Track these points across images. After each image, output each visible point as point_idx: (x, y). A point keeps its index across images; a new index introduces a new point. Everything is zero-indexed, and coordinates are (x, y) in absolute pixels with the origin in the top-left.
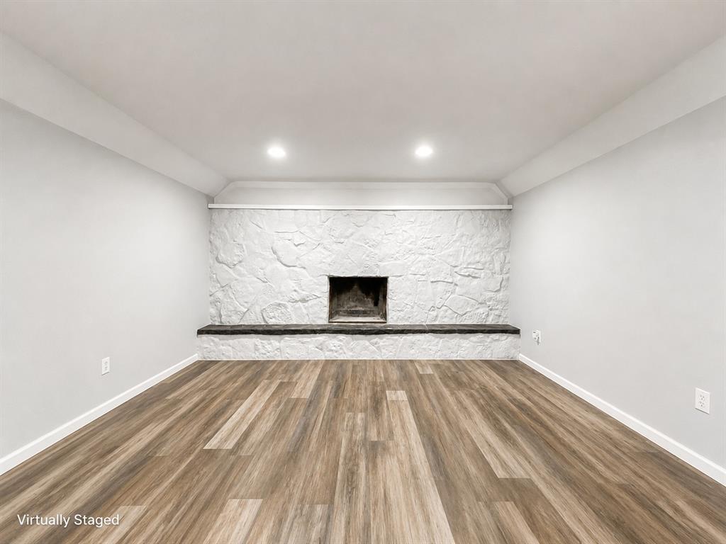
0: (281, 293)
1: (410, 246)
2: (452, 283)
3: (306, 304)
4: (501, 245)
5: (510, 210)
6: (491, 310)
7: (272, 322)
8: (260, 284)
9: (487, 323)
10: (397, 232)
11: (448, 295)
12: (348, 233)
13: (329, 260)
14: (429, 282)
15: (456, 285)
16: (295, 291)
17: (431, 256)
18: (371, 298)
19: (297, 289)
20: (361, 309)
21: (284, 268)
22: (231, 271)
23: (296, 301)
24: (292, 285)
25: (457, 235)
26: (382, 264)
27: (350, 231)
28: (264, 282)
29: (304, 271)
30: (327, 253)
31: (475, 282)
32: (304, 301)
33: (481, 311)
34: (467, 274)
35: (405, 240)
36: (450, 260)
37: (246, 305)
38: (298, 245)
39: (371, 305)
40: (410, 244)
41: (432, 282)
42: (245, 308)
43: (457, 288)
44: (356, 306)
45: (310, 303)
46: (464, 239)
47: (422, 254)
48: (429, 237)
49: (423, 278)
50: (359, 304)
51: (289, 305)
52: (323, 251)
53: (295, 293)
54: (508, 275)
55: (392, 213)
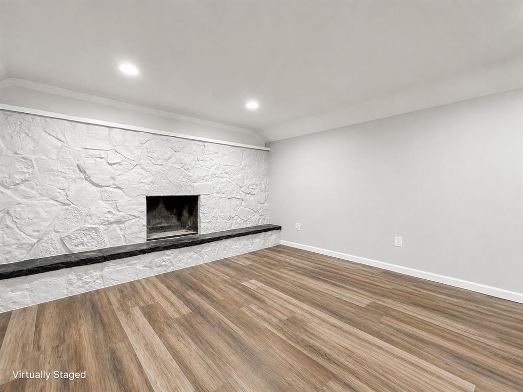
0: (90, 216)
1: (216, 171)
2: (240, 199)
3: (122, 226)
4: (264, 173)
5: (268, 151)
6: (261, 216)
7: (76, 250)
8: (59, 208)
9: (259, 225)
10: (207, 159)
11: (238, 207)
12: (166, 157)
13: (148, 180)
14: (227, 198)
15: (243, 200)
16: (109, 212)
17: (229, 179)
18: (175, 215)
19: (112, 210)
20: (165, 225)
21: (95, 188)
22: (9, 192)
23: (111, 223)
24: (106, 207)
25: (243, 165)
26: (195, 185)
27: (169, 155)
28: (64, 204)
29: (120, 191)
30: (146, 174)
31: (252, 198)
32: (118, 222)
33: (255, 217)
34: (248, 192)
35: (212, 166)
36: (239, 182)
37: (36, 234)
38: (114, 164)
39: (174, 221)
40: (215, 169)
41: (229, 199)
42: (35, 238)
43: (243, 202)
44: (161, 223)
45: (127, 224)
46: (247, 168)
47: (222, 177)
48: (226, 164)
49: (223, 196)
50: (163, 221)
51: (102, 228)
52: (141, 171)
53: (109, 216)
54: (268, 192)
55: (202, 143)
